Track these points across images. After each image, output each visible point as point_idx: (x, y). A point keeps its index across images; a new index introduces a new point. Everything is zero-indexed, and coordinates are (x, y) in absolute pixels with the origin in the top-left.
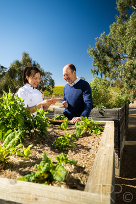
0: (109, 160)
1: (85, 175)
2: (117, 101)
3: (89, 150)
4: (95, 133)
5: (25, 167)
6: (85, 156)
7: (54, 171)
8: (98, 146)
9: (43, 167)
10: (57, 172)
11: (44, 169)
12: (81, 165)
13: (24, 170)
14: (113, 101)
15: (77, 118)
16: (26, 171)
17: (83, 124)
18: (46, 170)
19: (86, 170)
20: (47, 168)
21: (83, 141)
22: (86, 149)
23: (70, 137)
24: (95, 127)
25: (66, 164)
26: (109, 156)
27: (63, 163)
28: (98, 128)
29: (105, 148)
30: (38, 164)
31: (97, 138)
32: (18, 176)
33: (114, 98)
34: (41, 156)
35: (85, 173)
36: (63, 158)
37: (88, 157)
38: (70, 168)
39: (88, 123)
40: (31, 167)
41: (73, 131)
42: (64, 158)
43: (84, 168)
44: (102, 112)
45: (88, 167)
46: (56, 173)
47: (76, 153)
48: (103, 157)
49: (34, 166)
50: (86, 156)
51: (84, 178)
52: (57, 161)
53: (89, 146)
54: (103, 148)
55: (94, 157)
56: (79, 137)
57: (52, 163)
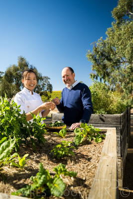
0: (112, 171)
1: (86, 189)
2: (118, 107)
3: (89, 160)
4: (96, 141)
5: (20, 179)
6: (85, 167)
7: (52, 185)
8: (99, 155)
9: (39, 180)
10: (55, 185)
11: (40, 182)
12: (81, 177)
13: (19, 183)
14: (113, 106)
15: (77, 124)
16: (21, 184)
17: (83, 131)
18: (42, 183)
19: (86, 183)
20: (44, 181)
21: (83, 150)
22: (86, 159)
23: (69, 145)
24: (96, 134)
25: (65, 175)
26: (112, 166)
27: (61, 175)
28: (98, 136)
29: (108, 158)
30: (34, 176)
31: (98, 147)
32: (12, 189)
34: (38, 166)
35: (86, 186)
36: (61, 169)
37: (89, 168)
38: (69, 181)
39: (89, 130)
40: (26, 179)
41: (73, 138)
42: (63, 169)
43: (85, 180)
44: (103, 117)
45: (88, 179)
46: (53, 187)
47: (76, 163)
48: (105, 168)
49: (29, 178)
50: (87, 166)
51: (85, 192)
52: (54, 172)
53: (90, 155)
54: (105, 158)
55: (95, 167)
56: (79, 146)
57: (49, 175)
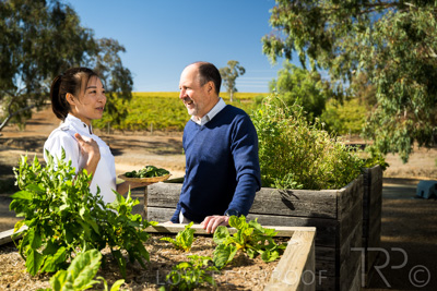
2: (336, 166)
4: (265, 258)
14: (325, 165)
15: (217, 218)
17: (236, 235)
24: (267, 243)
28: (271, 246)
31: (267, 269)
33: (329, 156)
39: (249, 232)
41: (209, 252)
44: (291, 198)
56: (225, 268)
